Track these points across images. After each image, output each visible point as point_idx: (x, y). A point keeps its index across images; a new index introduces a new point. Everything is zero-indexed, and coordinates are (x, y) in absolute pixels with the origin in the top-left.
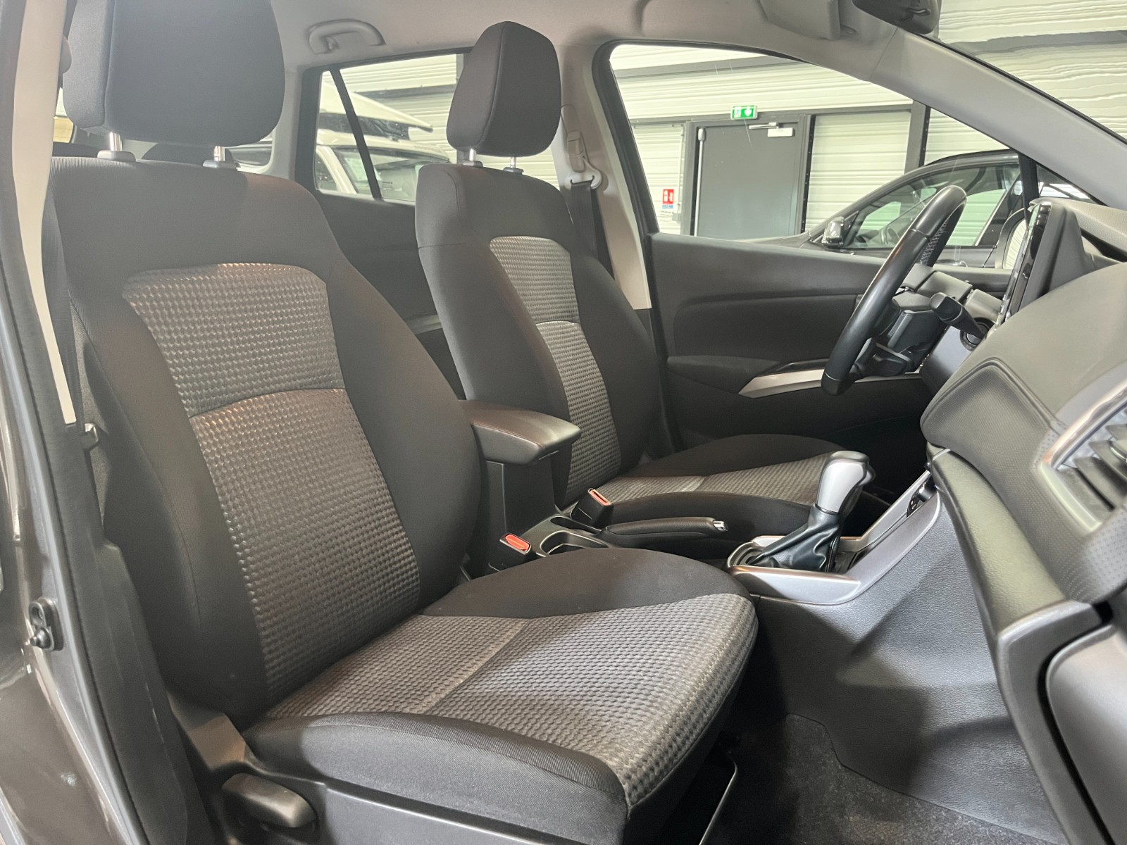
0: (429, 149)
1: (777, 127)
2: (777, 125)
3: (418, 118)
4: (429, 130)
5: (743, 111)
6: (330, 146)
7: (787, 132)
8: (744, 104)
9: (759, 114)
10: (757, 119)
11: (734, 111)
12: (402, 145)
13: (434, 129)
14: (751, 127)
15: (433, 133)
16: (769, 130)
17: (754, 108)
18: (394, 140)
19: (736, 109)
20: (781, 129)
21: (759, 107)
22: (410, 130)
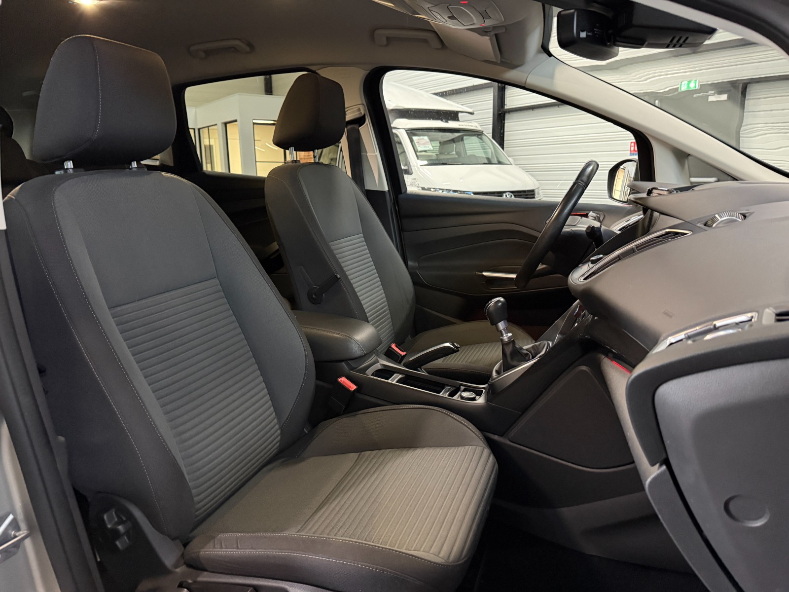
0: (469, 126)
1: (716, 94)
2: (715, 93)
3: (466, 106)
4: (472, 113)
5: (688, 84)
6: (404, 129)
7: (724, 97)
8: (689, 79)
9: (701, 85)
10: (699, 89)
11: (681, 85)
12: (452, 124)
13: (475, 112)
14: (695, 96)
15: (475, 115)
16: (710, 97)
17: (697, 81)
18: (447, 122)
19: (683, 83)
20: (718, 96)
21: (701, 81)
22: (460, 115)
